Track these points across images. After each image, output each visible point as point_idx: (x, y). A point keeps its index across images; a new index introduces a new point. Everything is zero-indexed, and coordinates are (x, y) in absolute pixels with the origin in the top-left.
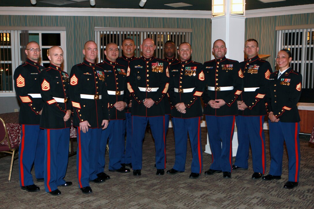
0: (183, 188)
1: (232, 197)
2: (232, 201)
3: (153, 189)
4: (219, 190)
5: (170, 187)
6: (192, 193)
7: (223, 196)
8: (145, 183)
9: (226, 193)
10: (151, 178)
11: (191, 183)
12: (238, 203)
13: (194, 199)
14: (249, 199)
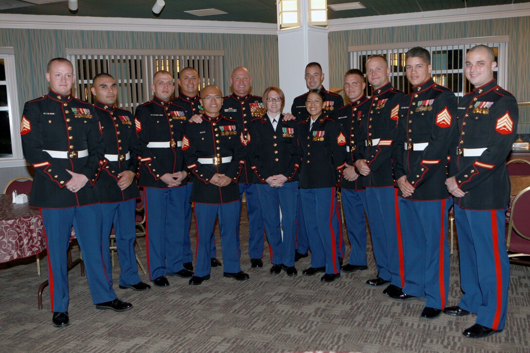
0: (280, 303)
1: (362, 308)
2: (365, 314)
3: (234, 310)
4: (336, 299)
5: (259, 304)
6: (299, 310)
7: (347, 307)
8: (216, 302)
9: (348, 302)
10: (219, 293)
11: (287, 293)
12: (376, 316)
13: (307, 318)
14: (387, 307)
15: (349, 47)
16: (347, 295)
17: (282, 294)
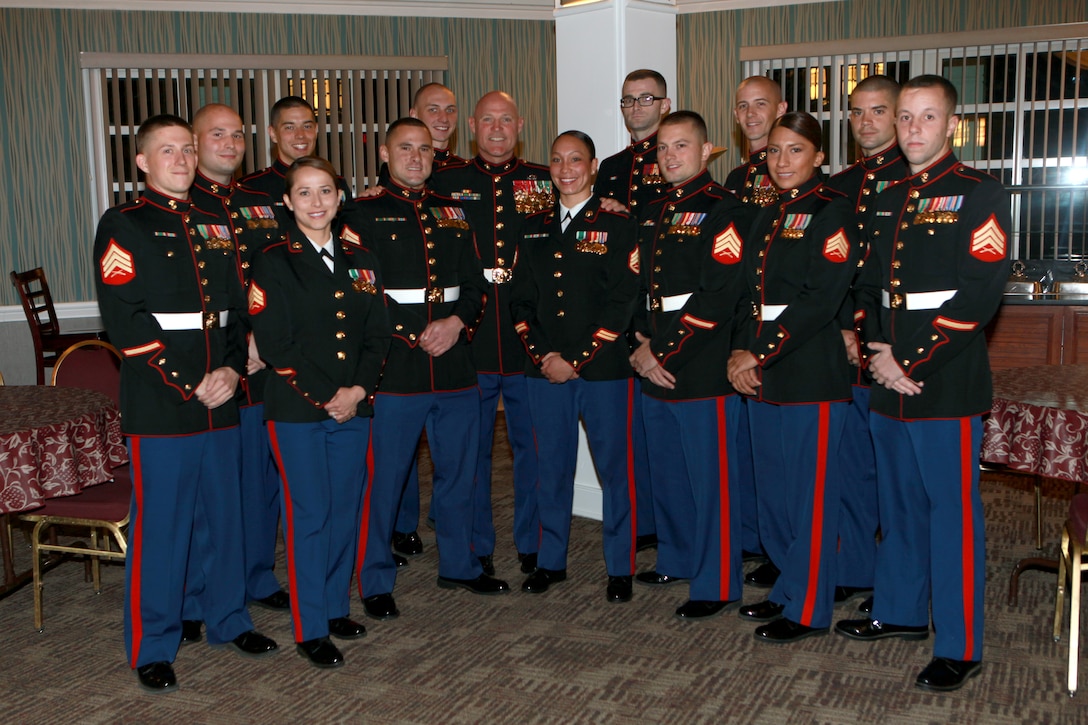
0: (527, 663)
1: (721, 681)
2: (727, 698)
3: (415, 676)
4: (663, 657)
5: (477, 662)
6: (571, 681)
7: (686, 678)
8: (377, 655)
9: (691, 666)
10: (390, 631)
11: (548, 638)
12: (752, 704)
13: (586, 703)
14: (784, 682)
15: (742, 49)
16: (692, 647)
17: (536, 638)
